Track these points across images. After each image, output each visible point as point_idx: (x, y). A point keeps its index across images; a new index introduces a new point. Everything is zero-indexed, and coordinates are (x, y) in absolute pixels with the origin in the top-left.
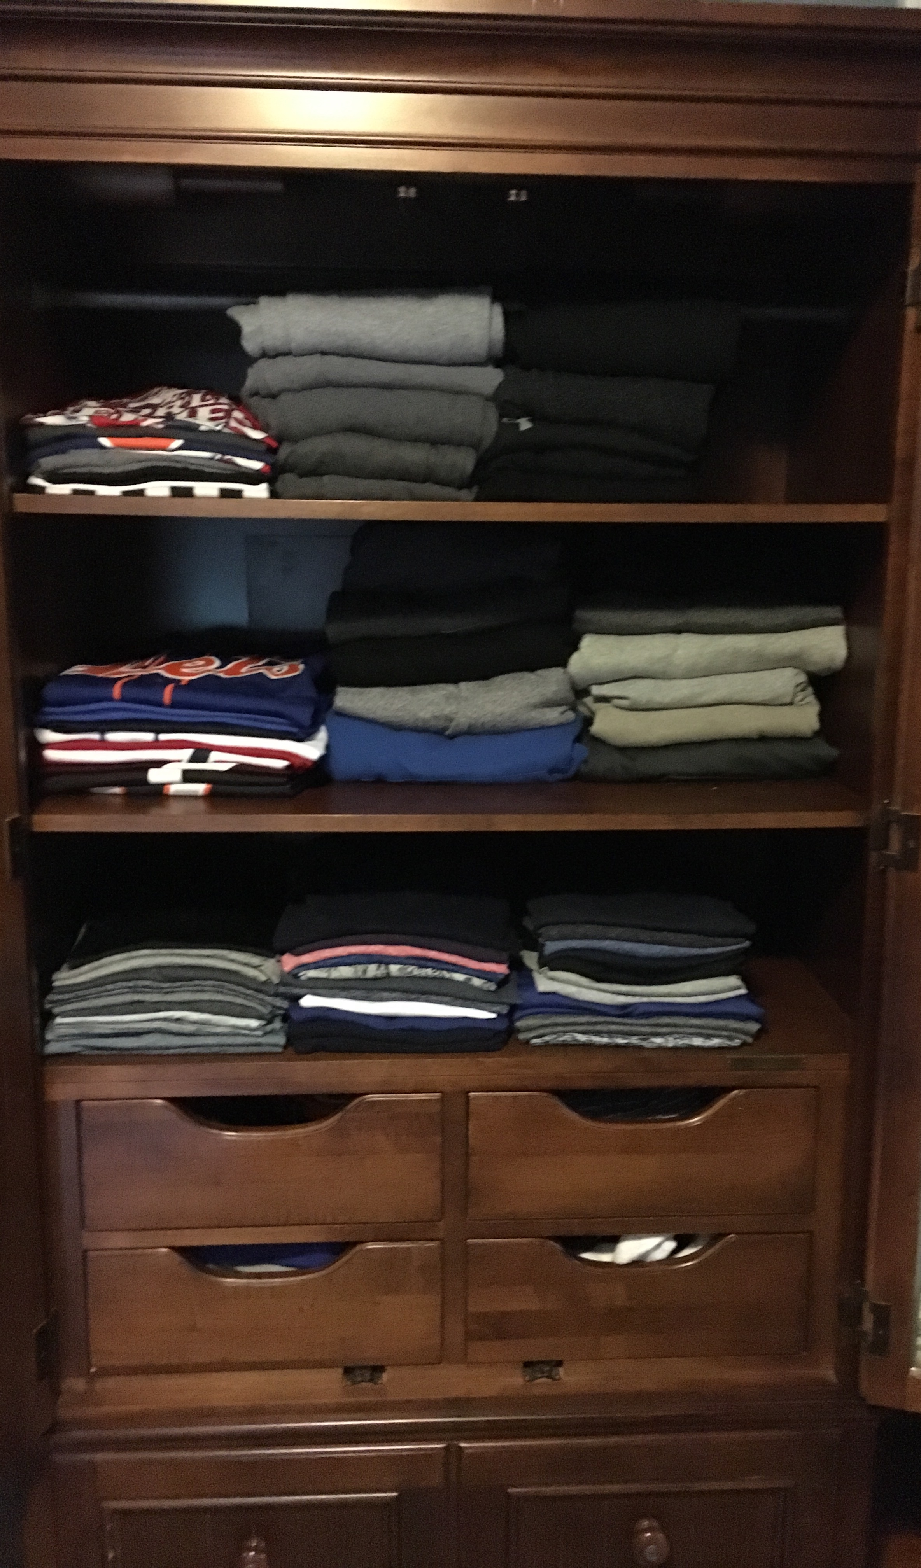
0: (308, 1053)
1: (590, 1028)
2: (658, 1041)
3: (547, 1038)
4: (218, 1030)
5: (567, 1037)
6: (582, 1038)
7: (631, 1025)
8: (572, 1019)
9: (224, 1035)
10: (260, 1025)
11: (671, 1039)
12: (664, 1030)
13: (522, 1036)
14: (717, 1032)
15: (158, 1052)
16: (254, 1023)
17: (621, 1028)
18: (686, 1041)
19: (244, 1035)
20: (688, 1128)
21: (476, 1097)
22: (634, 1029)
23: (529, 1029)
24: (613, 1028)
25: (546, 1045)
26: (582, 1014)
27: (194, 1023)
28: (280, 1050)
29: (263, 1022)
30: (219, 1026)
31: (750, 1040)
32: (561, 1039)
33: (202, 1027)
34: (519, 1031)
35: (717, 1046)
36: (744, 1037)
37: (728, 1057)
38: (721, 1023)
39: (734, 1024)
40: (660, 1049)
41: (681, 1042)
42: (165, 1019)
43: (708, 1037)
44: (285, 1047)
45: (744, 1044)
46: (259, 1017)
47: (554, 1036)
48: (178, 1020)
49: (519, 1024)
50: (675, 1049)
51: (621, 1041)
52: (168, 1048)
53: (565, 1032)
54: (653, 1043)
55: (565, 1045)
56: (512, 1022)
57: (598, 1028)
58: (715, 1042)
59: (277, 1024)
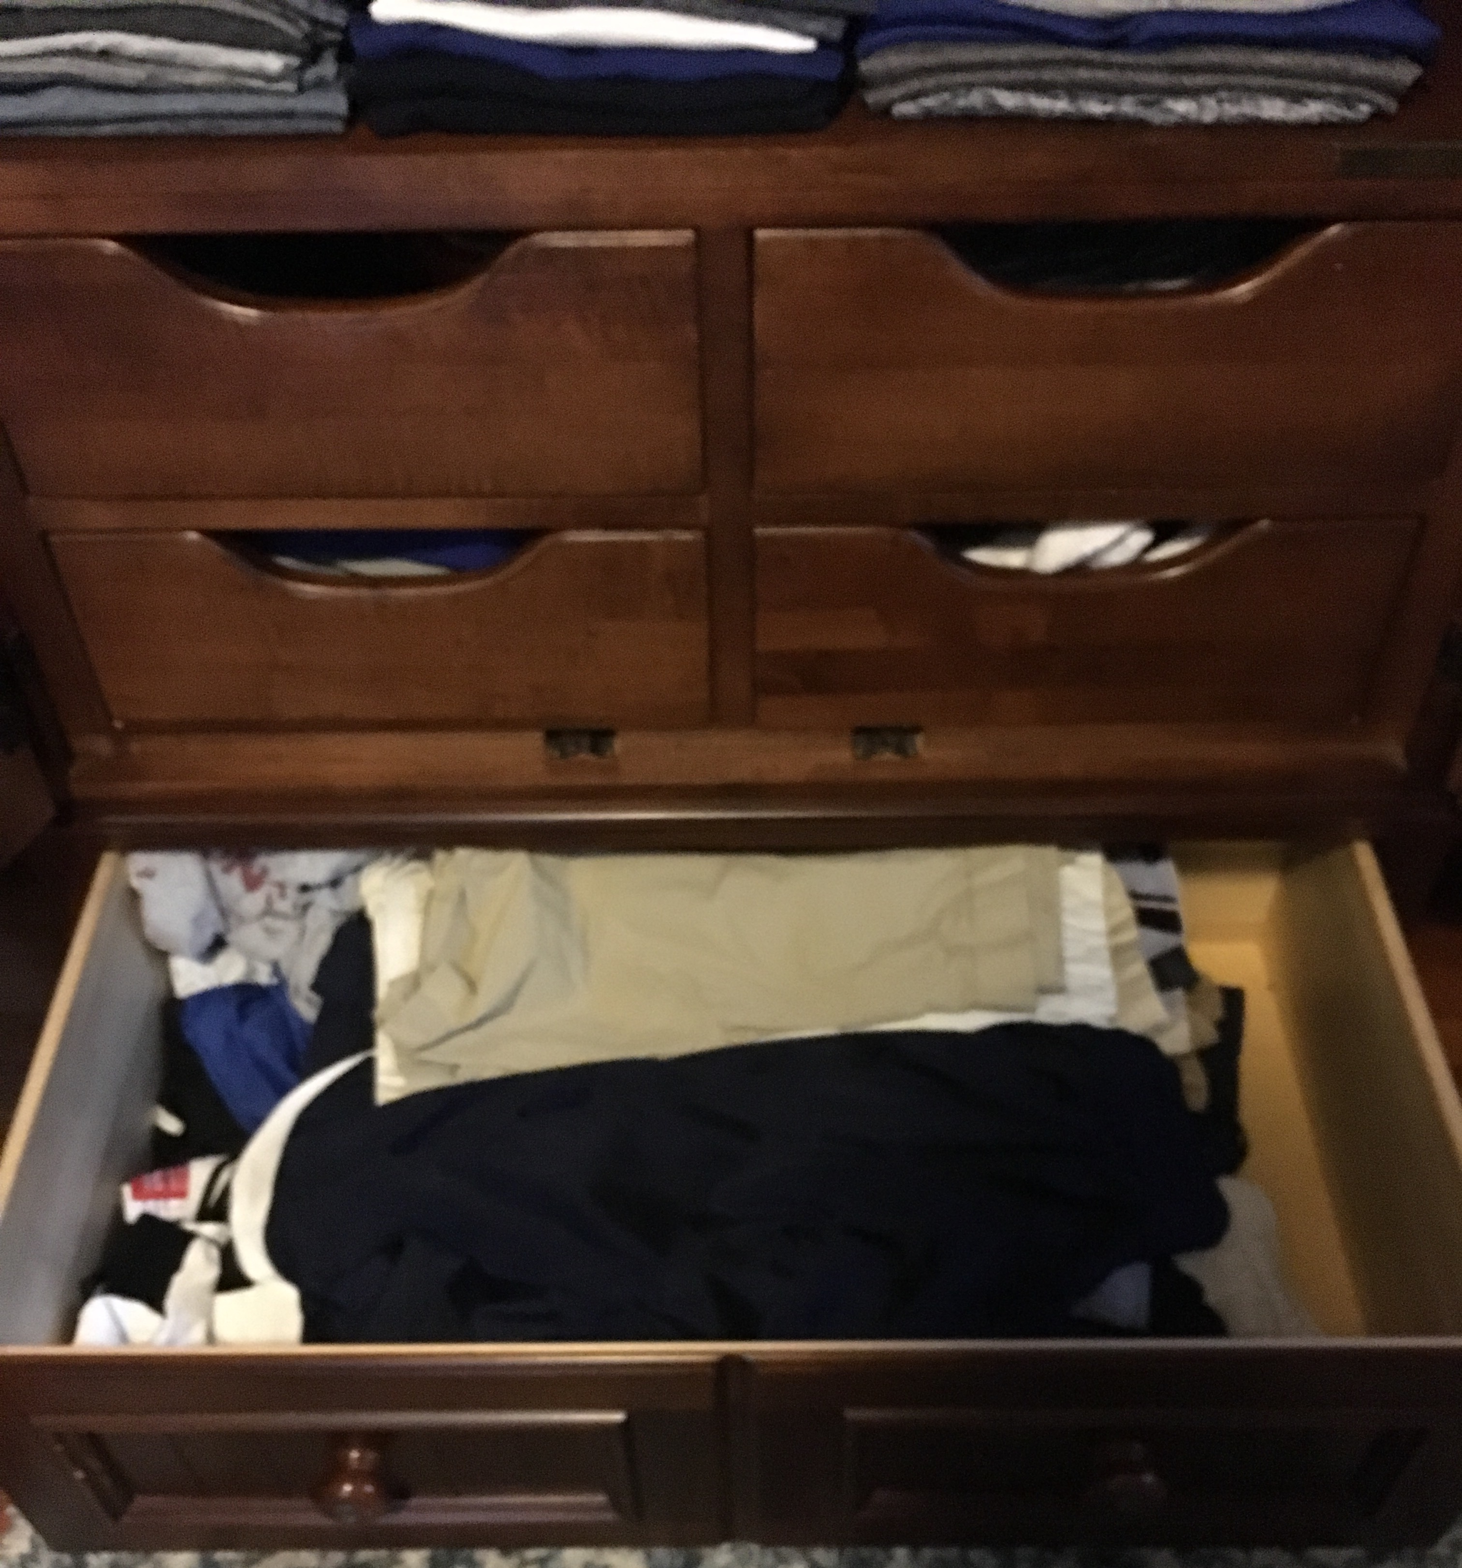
0: (403, 134)
1: (1030, 75)
2: (1182, 107)
3: (930, 102)
4: (198, 79)
5: (975, 99)
6: (1008, 100)
7: (1123, 67)
8: (988, 53)
9: (210, 89)
10: (287, 67)
11: (1210, 102)
12: (1200, 80)
13: (872, 98)
14: (1320, 87)
15: (75, 131)
16: (273, 62)
17: (1101, 75)
18: (1247, 108)
19: (251, 91)
20: (1219, 310)
21: (768, 243)
22: (1130, 76)
23: (893, 78)
24: (1083, 74)
25: (928, 118)
26: (1016, 41)
27: (141, 60)
28: (337, 127)
29: (295, 61)
30: (194, 68)
31: (1391, 105)
32: (962, 102)
33: (158, 71)
34: (867, 83)
35: (1316, 119)
36: (1381, 100)
37: (1337, 145)
38: (1333, 62)
39: (1363, 67)
40: (1185, 126)
41: (1232, 111)
42: (77, 52)
43: (1297, 97)
44: (352, 119)
45: (1378, 115)
46: (282, 47)
47: (946, 96)
48: (105, 54)
49: (869, 66)
50: (1219, 127)
51: (1095, 108)
52: (95, 122)
53: (970, 87)
54: (1170, 111)
55: (970, 118)
56: (851, 63)
57: (1047, 75)
58: (1313, 110)
59: (328, 68)
